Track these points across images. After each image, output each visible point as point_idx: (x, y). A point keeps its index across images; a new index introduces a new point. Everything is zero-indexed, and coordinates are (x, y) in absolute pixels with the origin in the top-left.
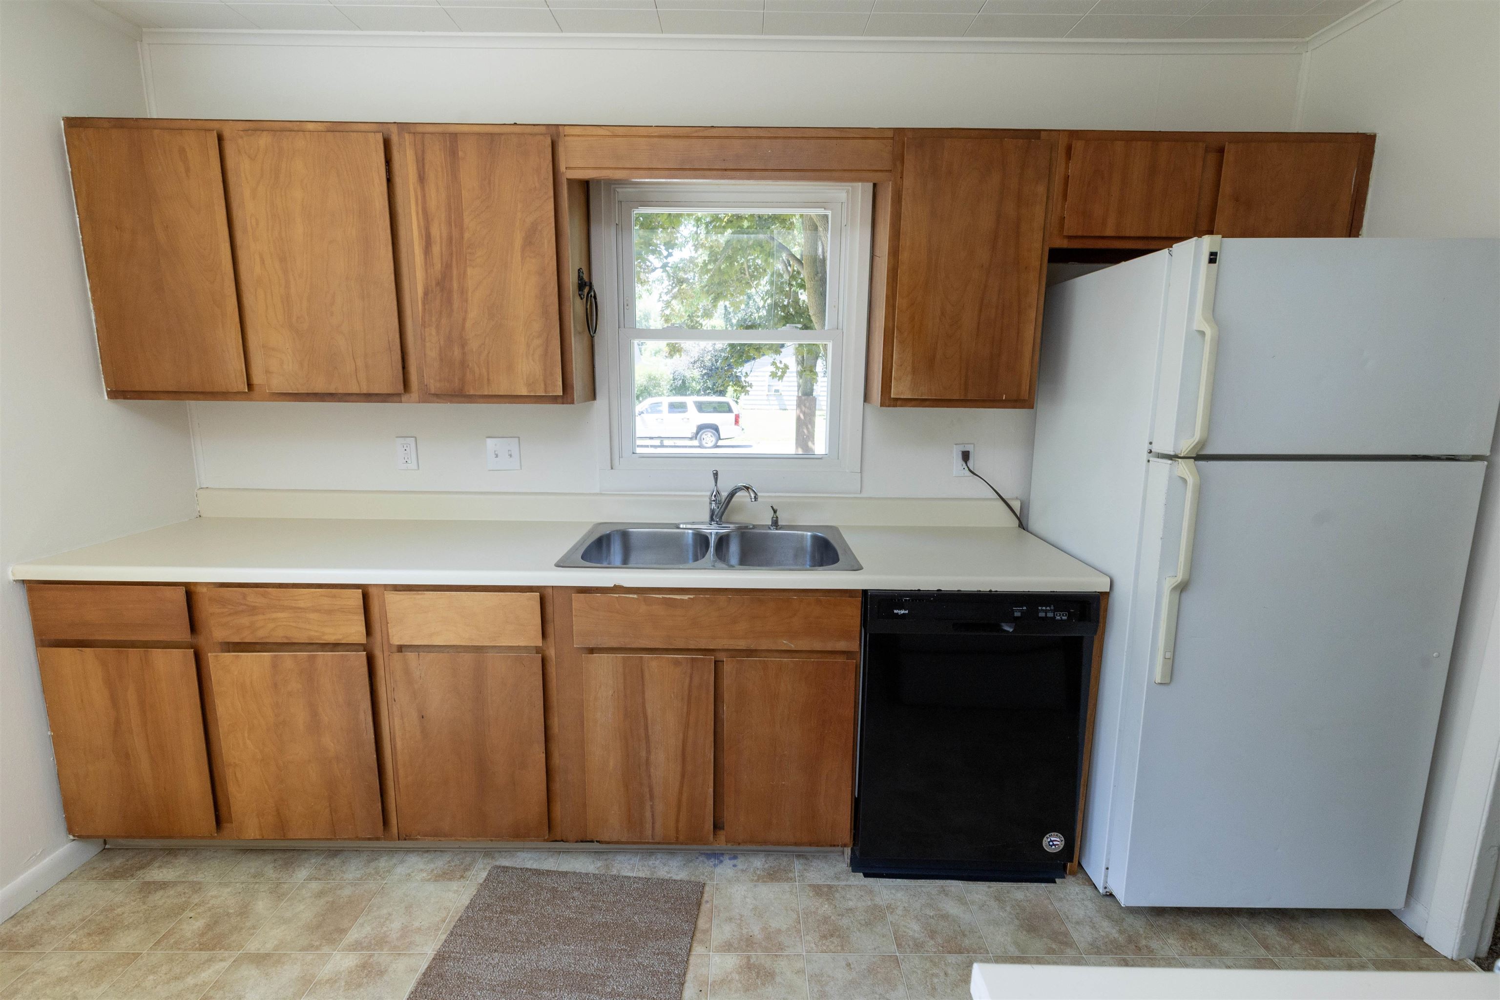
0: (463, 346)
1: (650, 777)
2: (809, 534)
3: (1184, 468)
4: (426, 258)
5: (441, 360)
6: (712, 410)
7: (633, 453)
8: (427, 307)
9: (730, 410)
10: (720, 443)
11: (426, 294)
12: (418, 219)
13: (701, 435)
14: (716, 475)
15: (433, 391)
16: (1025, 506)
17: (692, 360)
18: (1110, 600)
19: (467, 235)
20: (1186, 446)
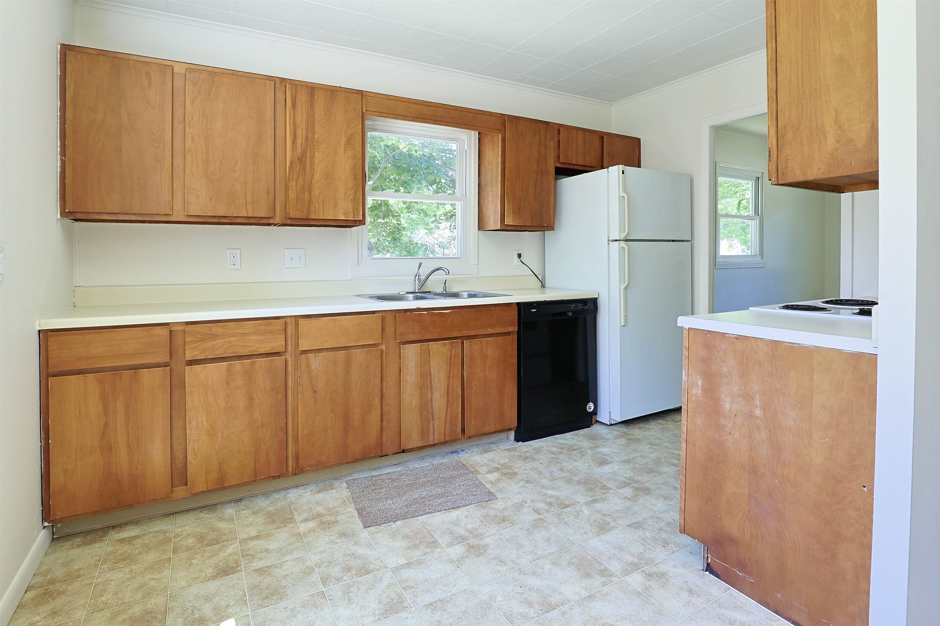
0: (310, 192)
1: (432, 408)
3: (623, 244)
5: (297, 199)
11: (291, 164)
12: (290, 126)
14: (420, 265)
15: (291, 217)
16: (544, 277)
18: (598, 302)
19: (316, 136)
20: (623, 236)
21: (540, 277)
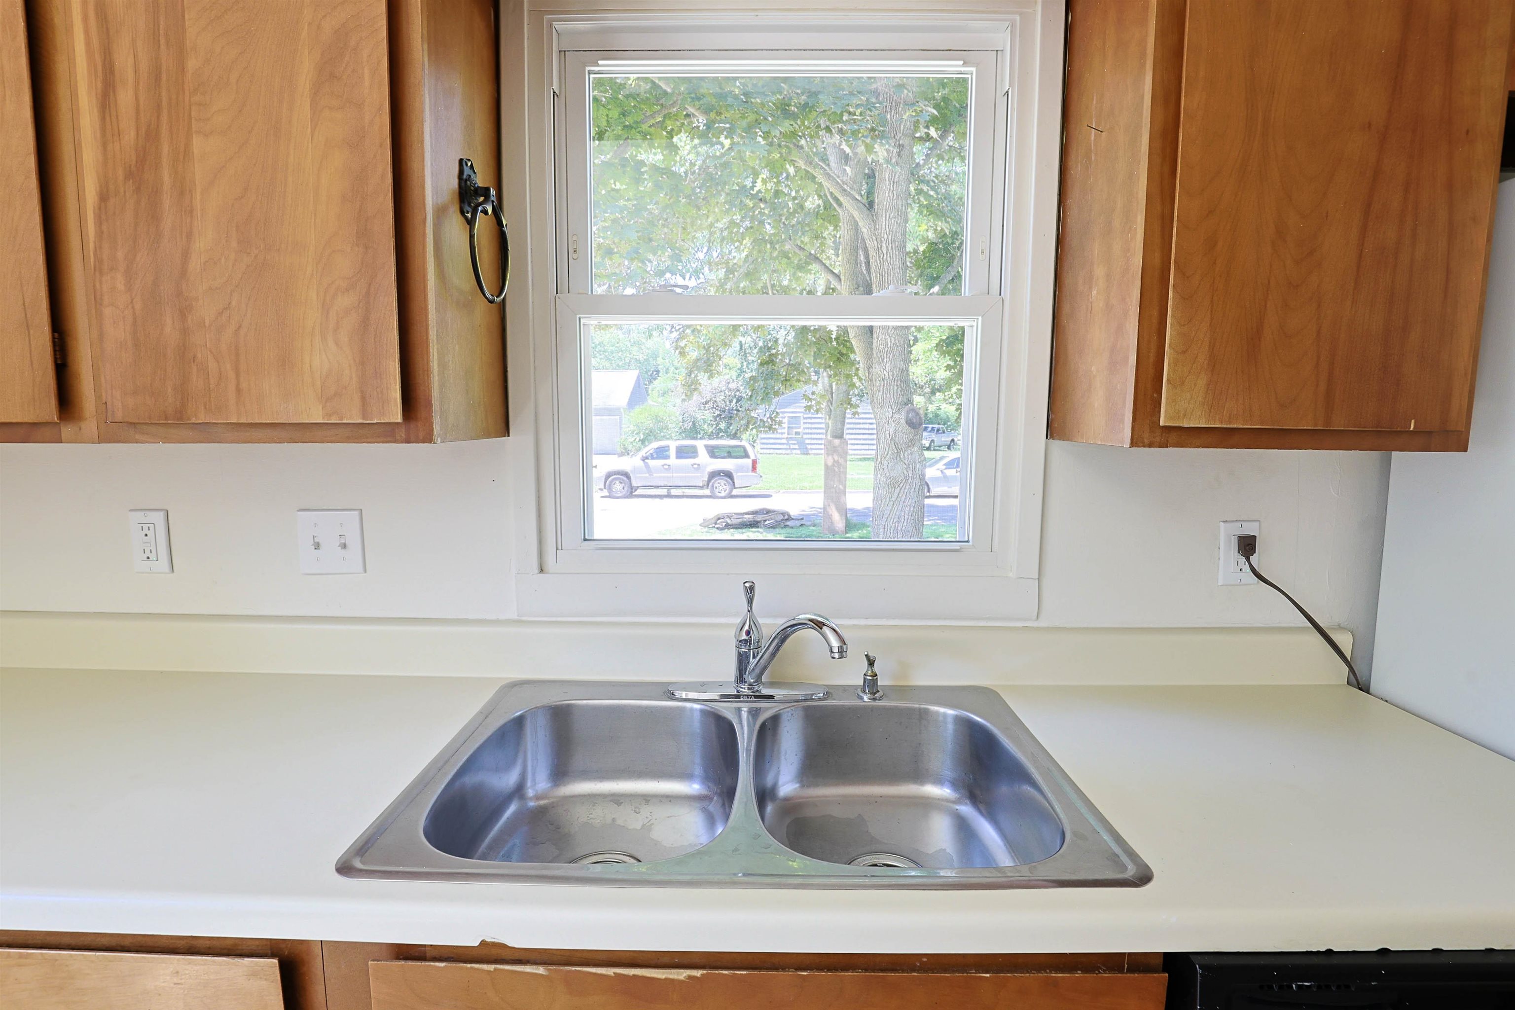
0: (183, 313)
2: (951, 712)
4: (103, 119)
6: (726, 454)
7: (585, 540)
8: (104, 228)
9: (747, 456)
10: (735, 492)
11: (103, 198)
12: (87, 32)
13: (714, 483)
14: (750, 591)
15: (119, 416)
16: (1363, 643)
17: (704, 401)
19: (192, 64)
21: (1345, 641)
